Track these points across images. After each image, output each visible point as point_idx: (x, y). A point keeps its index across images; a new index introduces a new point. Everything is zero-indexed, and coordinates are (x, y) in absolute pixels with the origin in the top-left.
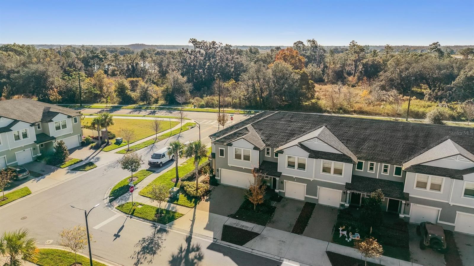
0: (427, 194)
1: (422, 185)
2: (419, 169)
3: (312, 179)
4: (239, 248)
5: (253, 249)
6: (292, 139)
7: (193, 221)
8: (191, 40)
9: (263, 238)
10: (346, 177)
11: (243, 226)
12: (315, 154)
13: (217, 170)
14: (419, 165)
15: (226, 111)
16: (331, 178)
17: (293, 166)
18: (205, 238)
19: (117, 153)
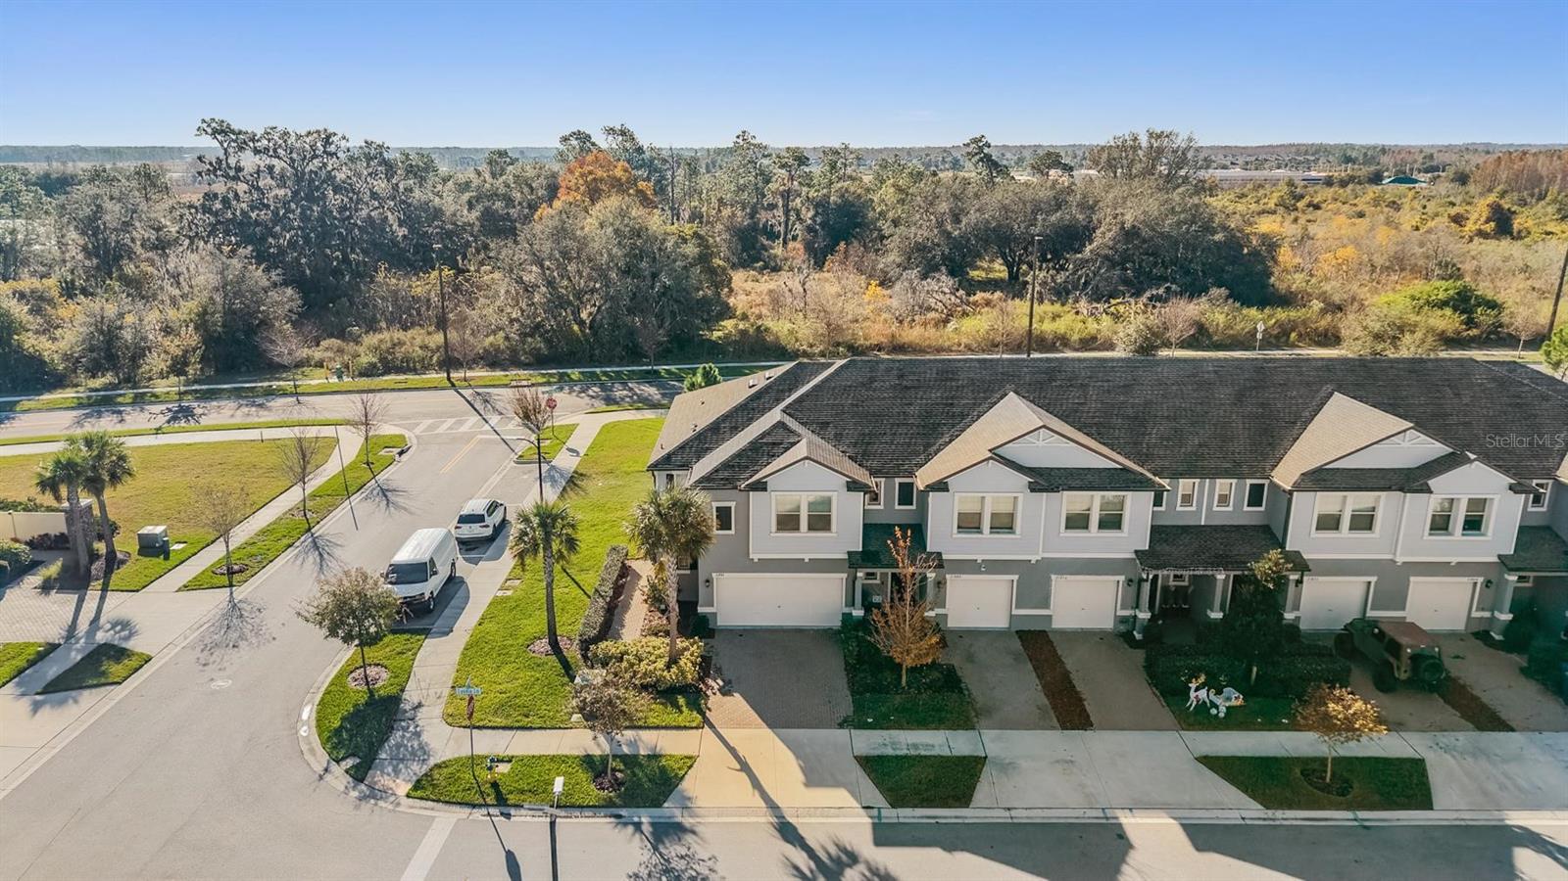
0: (1345, 544)
1: (1328, 523)
2: (1321, 479)
3: (1034, 558)
4: (966, 818)
5: (1009, 809)
6: (941, 441)
7: (745, 767)
8: (205, 125)
9: (1006, 767)
10: (1134, 536)
11: (915, 746)
12: (1045, 480)
13: (708, 581)
14: (1319, 470)
15: (472, 379)
16: (1096, 543)
17: (978, 529)
18: (838, 816)
19: (186, 588)
